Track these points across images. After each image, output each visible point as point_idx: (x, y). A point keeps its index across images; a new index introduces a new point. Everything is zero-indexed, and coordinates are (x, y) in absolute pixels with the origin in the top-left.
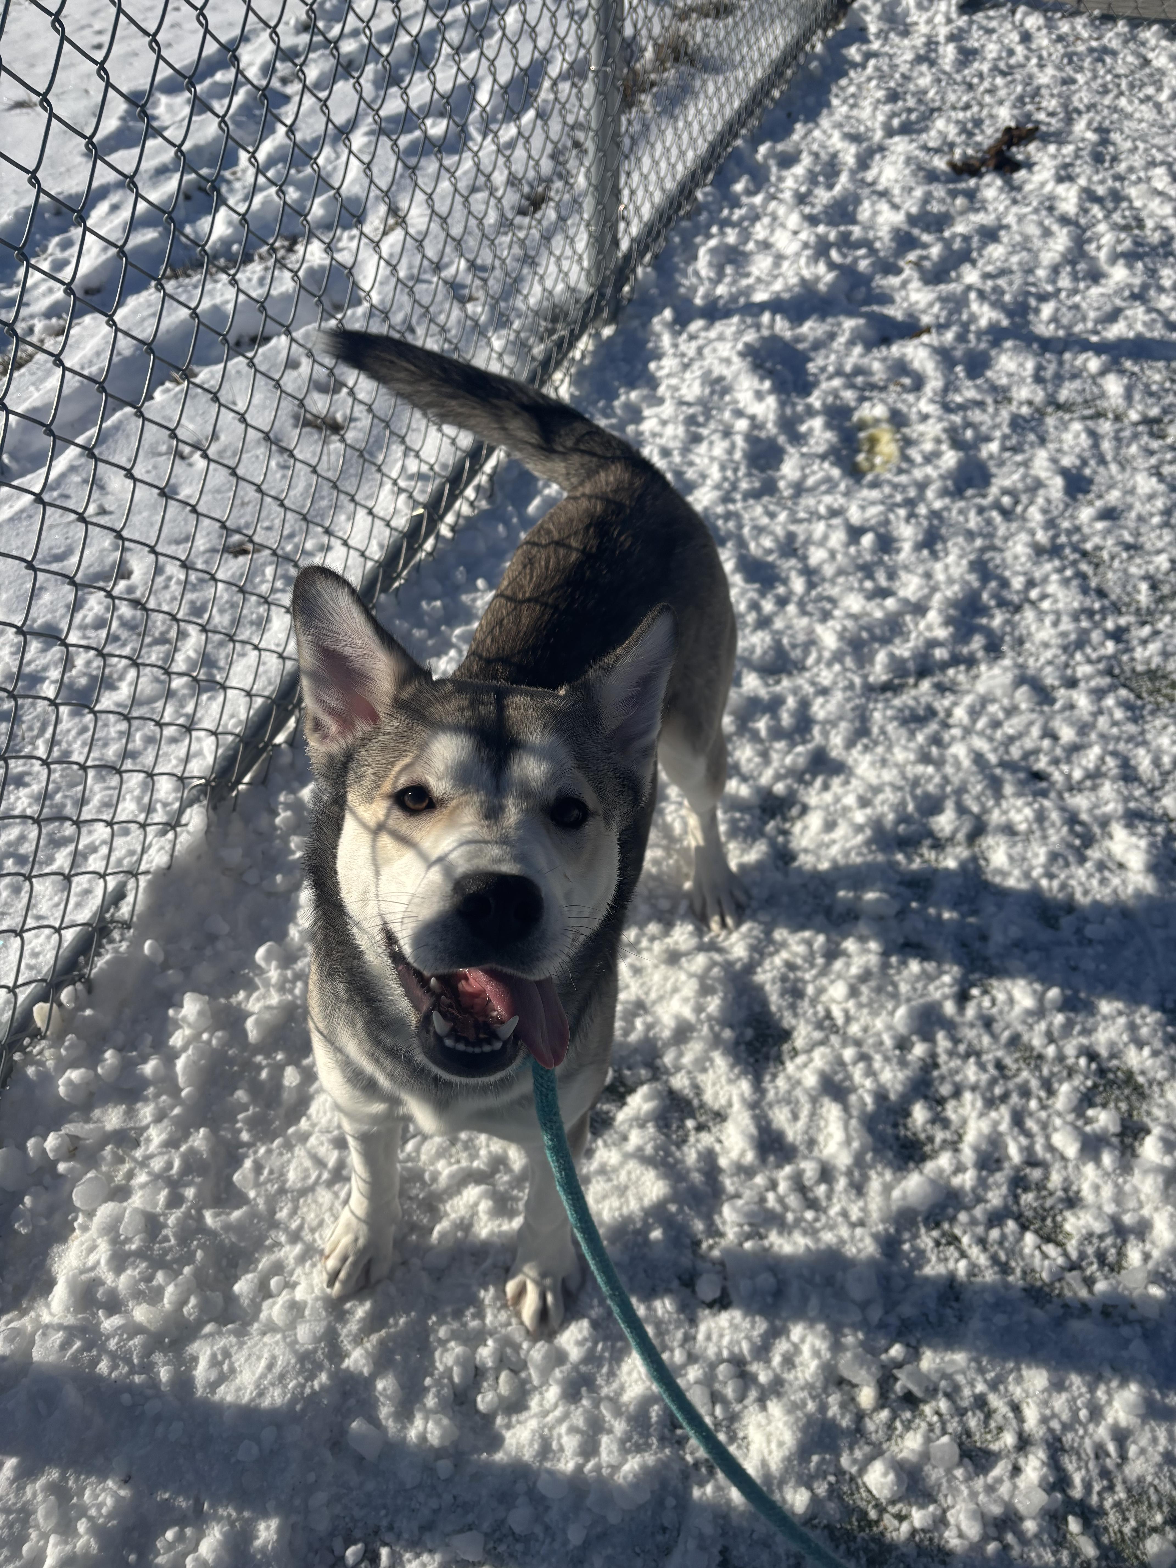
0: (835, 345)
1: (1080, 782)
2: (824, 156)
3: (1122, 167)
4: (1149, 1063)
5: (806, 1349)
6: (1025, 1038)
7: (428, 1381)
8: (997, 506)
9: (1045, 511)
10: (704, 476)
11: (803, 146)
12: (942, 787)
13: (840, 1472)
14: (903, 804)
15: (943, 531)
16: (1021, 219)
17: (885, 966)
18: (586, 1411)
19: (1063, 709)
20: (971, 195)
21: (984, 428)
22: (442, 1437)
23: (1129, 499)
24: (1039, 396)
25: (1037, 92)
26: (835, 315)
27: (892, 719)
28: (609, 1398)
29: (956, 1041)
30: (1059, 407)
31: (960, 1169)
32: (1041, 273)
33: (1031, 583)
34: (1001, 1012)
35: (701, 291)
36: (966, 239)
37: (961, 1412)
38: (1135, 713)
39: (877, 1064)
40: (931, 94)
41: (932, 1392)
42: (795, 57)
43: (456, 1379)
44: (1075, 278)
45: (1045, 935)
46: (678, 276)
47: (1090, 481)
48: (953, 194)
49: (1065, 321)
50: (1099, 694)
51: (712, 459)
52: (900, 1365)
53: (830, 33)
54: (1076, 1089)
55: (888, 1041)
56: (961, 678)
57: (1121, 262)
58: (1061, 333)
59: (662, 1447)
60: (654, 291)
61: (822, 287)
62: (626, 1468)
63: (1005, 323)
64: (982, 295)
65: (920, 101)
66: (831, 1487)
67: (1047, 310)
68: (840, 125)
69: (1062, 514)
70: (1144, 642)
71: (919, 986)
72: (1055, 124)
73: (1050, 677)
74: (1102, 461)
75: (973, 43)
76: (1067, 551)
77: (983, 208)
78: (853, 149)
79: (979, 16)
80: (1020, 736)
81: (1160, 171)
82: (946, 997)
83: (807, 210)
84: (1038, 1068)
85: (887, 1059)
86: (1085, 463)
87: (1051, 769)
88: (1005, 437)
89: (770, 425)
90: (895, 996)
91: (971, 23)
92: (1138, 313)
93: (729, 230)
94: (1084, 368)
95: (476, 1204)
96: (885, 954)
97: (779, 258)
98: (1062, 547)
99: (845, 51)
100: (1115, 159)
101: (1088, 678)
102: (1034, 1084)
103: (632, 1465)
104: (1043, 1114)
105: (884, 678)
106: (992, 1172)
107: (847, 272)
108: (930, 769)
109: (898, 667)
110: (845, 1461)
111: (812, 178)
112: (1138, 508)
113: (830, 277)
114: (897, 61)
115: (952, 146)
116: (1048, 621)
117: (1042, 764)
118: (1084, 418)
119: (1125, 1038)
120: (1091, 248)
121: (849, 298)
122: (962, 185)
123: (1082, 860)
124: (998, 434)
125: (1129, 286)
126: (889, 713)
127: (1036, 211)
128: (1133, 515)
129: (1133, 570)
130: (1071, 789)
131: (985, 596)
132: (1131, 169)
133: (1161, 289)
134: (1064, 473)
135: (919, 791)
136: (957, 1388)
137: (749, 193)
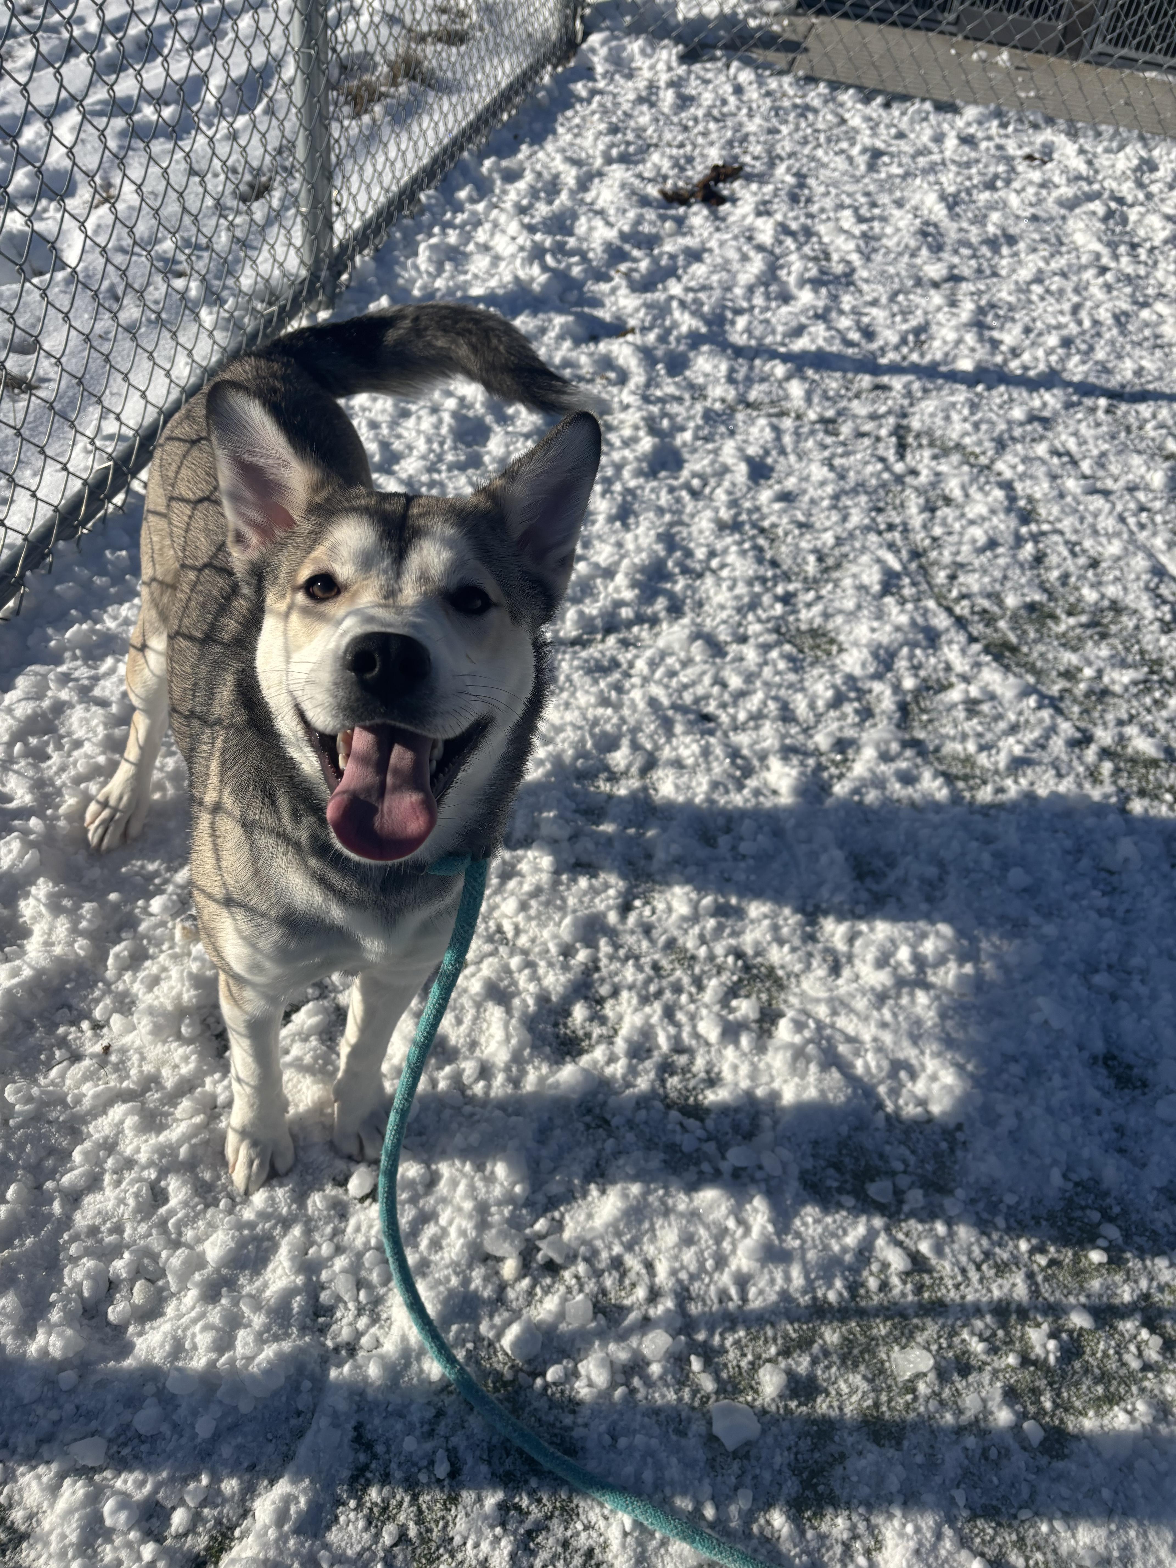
0: (546, 339)
1: (745, 723)
2: (546, 176)
3: (814, 208)
4: (788, 958)
5: (453, 1231)
6: (680, 941)
7: (53, 1297)
8: (687, 487)
9: (729, 493)
10: (410, 448)
11: (527, 165)
12: (619, 727)
13: (478, 1339)
14: (582, 741)
15: (636, 506)
16: (722, 244)
17: (556, 883)
18: (224, 1309)
19: (734, 660)
20: (680, 221)
21: (679, 419)
22: (65, 1348)
23: (804, 485)
24: (731, 394)
25: (745, 138)
26: (546, 311)
27: (578, 668)
28: (250, 1296)
29: (617, 947)
30: (748, 405)
31: (612, 1059)
32: (738, 291)
33: (712, 554)
34: (659, 920)
35: (419, 283)
36: (673, 257)
37: (598, 1274)
38: (796, 664)
39: (541, 971)
40: (650, 131)
41: (572, 1258)
42: (524, 86)
43: (86, 1294)
44: (768, 297)
45: (703, 852)
46: (397, 269)
47: (771, 469)
48: (663, 218)
49: (757, 333)
50: (766, 648)
51: (419, 432)
52: (542, 1237)
53: (560, 69)
54: (723, 984)
55: (553, 949)
56: (645, 634)
57: (808, 287)
58: (753, 343)
59: (301, 1336)
60: (372, 279)
61: (536, 287)
62: (262, 1356)
63: (703, 330)
64: (683, 304)
65: (639, 137)
66: (469, 1355)
67: (742, 322)
68: (563, 151)
69: (744, 496)
70: (809, 605)
71: (586, 899)
72: (759, 166)
73: (723, 635)
74: (783, 452)
75: (691, 91)
76: (747, 527)
77: (690, 232)
78: (574, 171)
79: (697, 67)
80: (693, 684)
81: (847, 213)
82: (609, 908)
83: (527, 220)
84: (691, 967)
85: (550, 965)
86: (767, 453)
87: (719, 712)
88: (698, 428)
89: (478, 406)
90: (563, 909)
91: (689, 72)
92: (819, 330)
93: (450, 231)
94: (772, 374)
95: (122, 1122)
96: (557, 872)
97: (497, 259)
98: (743, 523)
99: (572, 86)
100: (809, 201)
101: (757, 635)
102: (686, 980)
103: (269, 1352)
104: (692, 1007)
105: (574, 634)
106: (642, 1060)
107: (560, 277)
108: (609, 711)
109: (587, 625)
110: (484, 1328)
111: (534, 193)
112: (812, 492)
113: (543, 278)
114: (620, 100)
115: (665, 178)
116: (725, 585)
117: (711, 707)
118: (770, 415)
119: (768, 937)
120: (783, 273)
121: (562, 299)
122: (672, 212)
123: (740, 787)
124: (692, 424)
125: (814, 307)
126: (576, 663)
127: (736, 238)
128: (806, 498)
129: (804, 545)
130: (735, 729)
131: (670, 564)
132: (822, 210)
133: (841, 312)
134: (749, 460)
135: (597, 730)
136: (595, 1253)
137: (473, 201)
